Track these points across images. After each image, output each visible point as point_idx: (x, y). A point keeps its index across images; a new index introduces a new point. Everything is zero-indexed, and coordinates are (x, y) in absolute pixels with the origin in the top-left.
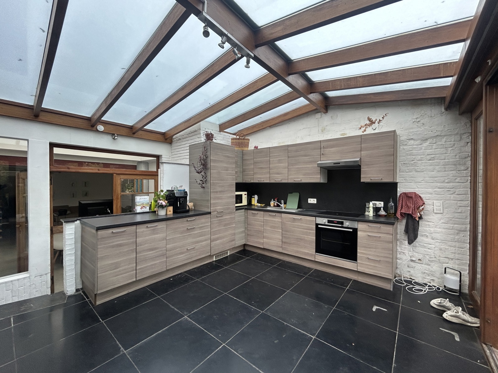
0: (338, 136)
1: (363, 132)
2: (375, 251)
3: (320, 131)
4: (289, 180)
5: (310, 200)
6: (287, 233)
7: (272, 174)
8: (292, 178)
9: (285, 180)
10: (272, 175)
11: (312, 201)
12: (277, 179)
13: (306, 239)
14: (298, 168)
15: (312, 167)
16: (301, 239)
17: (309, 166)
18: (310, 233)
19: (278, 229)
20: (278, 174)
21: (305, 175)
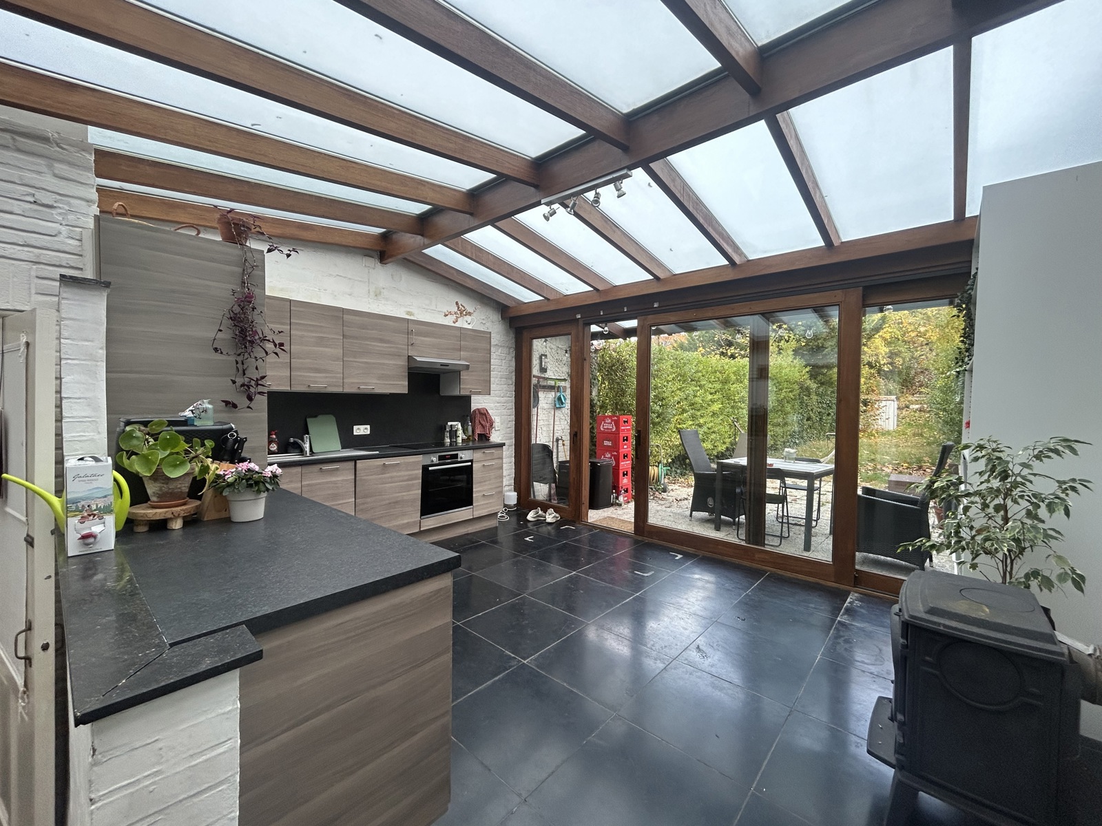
0: (400, 313)
1: (454, 322)
2: (489, 484)
3: (372, 294)
4: (346, 386)
5: (358, 429)
6: (369, 500)
7: (299, 369)
8: (352, 383)
9: (335, 386)
10: (299, 373)
11: (362, 430)
12: (316, 382)
13: (405, 498)
14: (366, 363)
15: (394, 364)
16: (396, 502)
17: (388, 362)
18: (413, 485)
19: (345, 499)
20: (318, 370)
21: (381, 377)
